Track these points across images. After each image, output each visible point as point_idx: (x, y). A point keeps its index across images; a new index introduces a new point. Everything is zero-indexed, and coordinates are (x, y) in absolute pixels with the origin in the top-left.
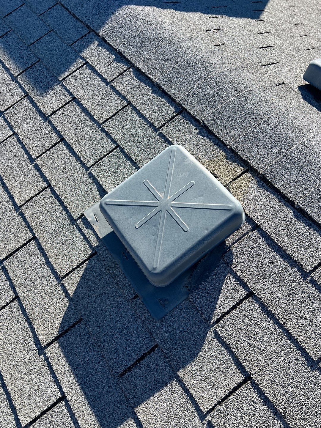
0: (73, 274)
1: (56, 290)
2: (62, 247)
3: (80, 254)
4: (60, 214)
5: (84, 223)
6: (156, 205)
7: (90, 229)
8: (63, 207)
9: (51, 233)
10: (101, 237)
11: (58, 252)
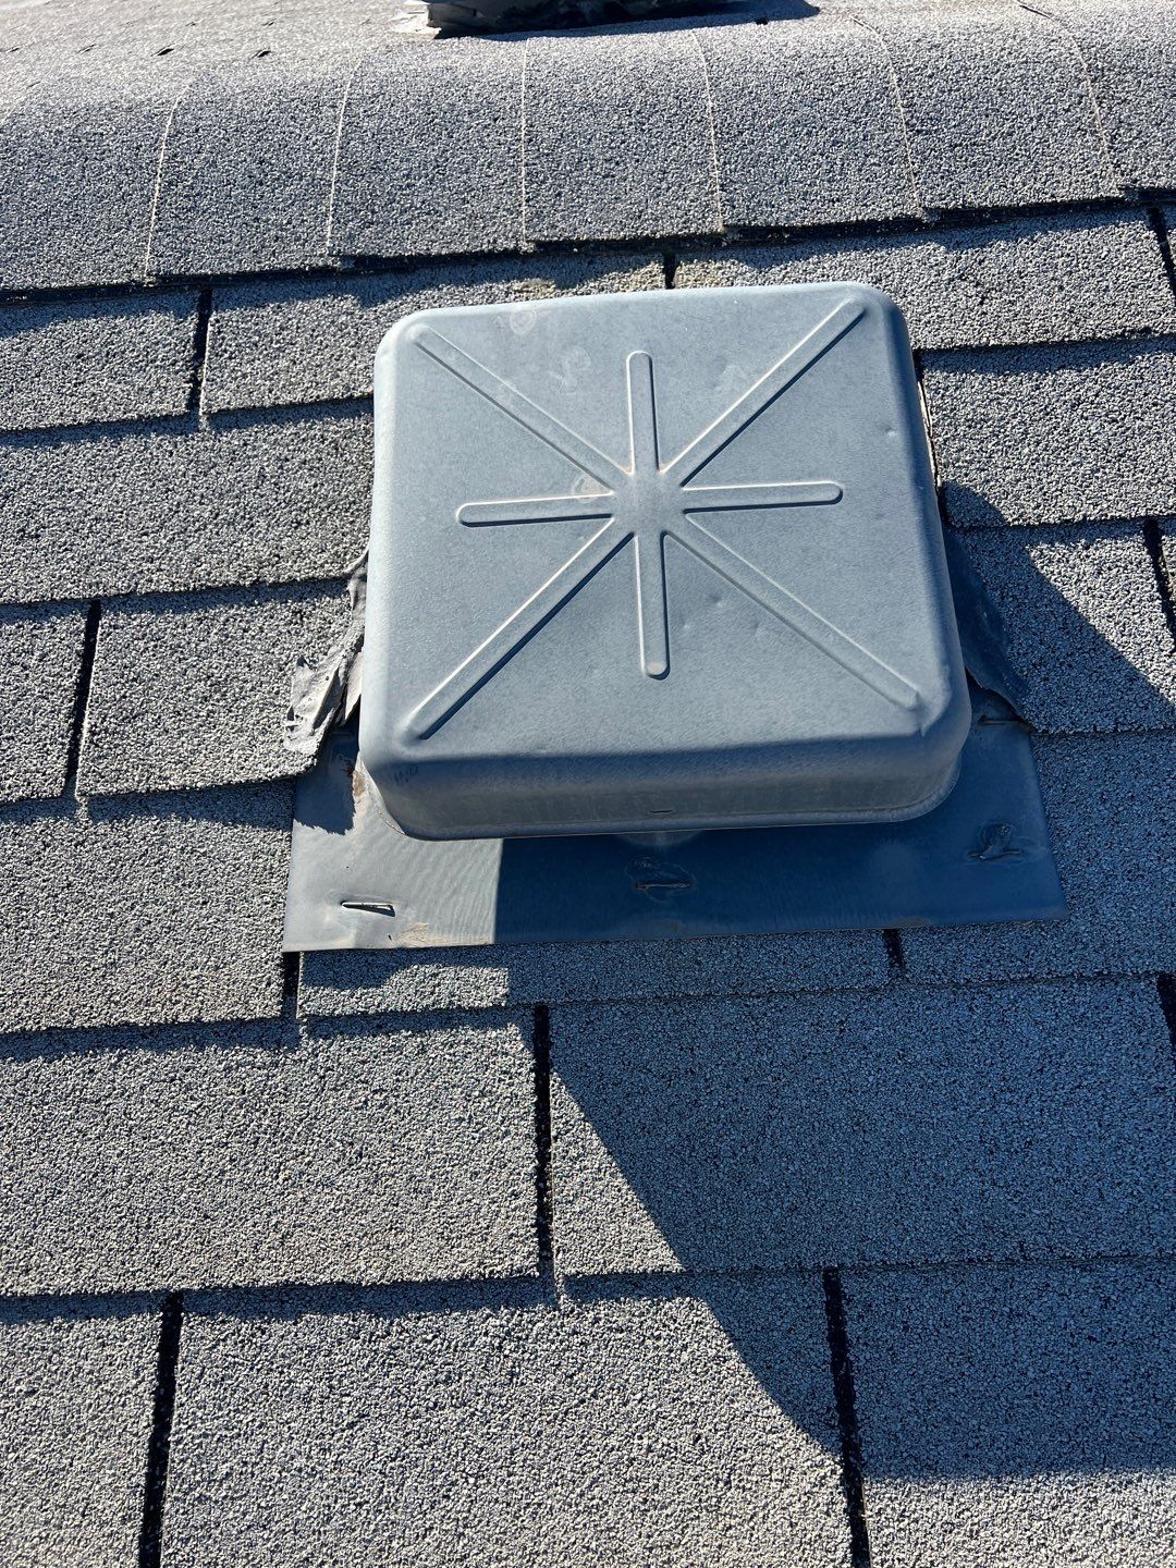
0: (561, 1189)
1: (576, 1340)
2: (367, 1174)
3: (482, 1094)
4: (173, 1080)
5: (338, 984)
6: (623, 535)
7: (394, 970)
8: (150, 1047)
9: (234, 1191)
10: (488, 938)
11: (379, 1210)
